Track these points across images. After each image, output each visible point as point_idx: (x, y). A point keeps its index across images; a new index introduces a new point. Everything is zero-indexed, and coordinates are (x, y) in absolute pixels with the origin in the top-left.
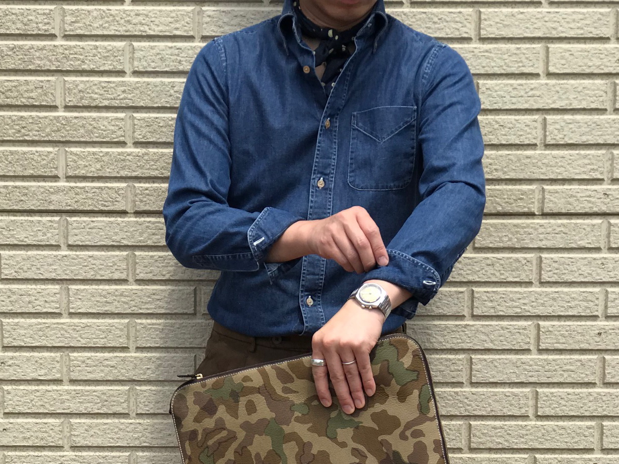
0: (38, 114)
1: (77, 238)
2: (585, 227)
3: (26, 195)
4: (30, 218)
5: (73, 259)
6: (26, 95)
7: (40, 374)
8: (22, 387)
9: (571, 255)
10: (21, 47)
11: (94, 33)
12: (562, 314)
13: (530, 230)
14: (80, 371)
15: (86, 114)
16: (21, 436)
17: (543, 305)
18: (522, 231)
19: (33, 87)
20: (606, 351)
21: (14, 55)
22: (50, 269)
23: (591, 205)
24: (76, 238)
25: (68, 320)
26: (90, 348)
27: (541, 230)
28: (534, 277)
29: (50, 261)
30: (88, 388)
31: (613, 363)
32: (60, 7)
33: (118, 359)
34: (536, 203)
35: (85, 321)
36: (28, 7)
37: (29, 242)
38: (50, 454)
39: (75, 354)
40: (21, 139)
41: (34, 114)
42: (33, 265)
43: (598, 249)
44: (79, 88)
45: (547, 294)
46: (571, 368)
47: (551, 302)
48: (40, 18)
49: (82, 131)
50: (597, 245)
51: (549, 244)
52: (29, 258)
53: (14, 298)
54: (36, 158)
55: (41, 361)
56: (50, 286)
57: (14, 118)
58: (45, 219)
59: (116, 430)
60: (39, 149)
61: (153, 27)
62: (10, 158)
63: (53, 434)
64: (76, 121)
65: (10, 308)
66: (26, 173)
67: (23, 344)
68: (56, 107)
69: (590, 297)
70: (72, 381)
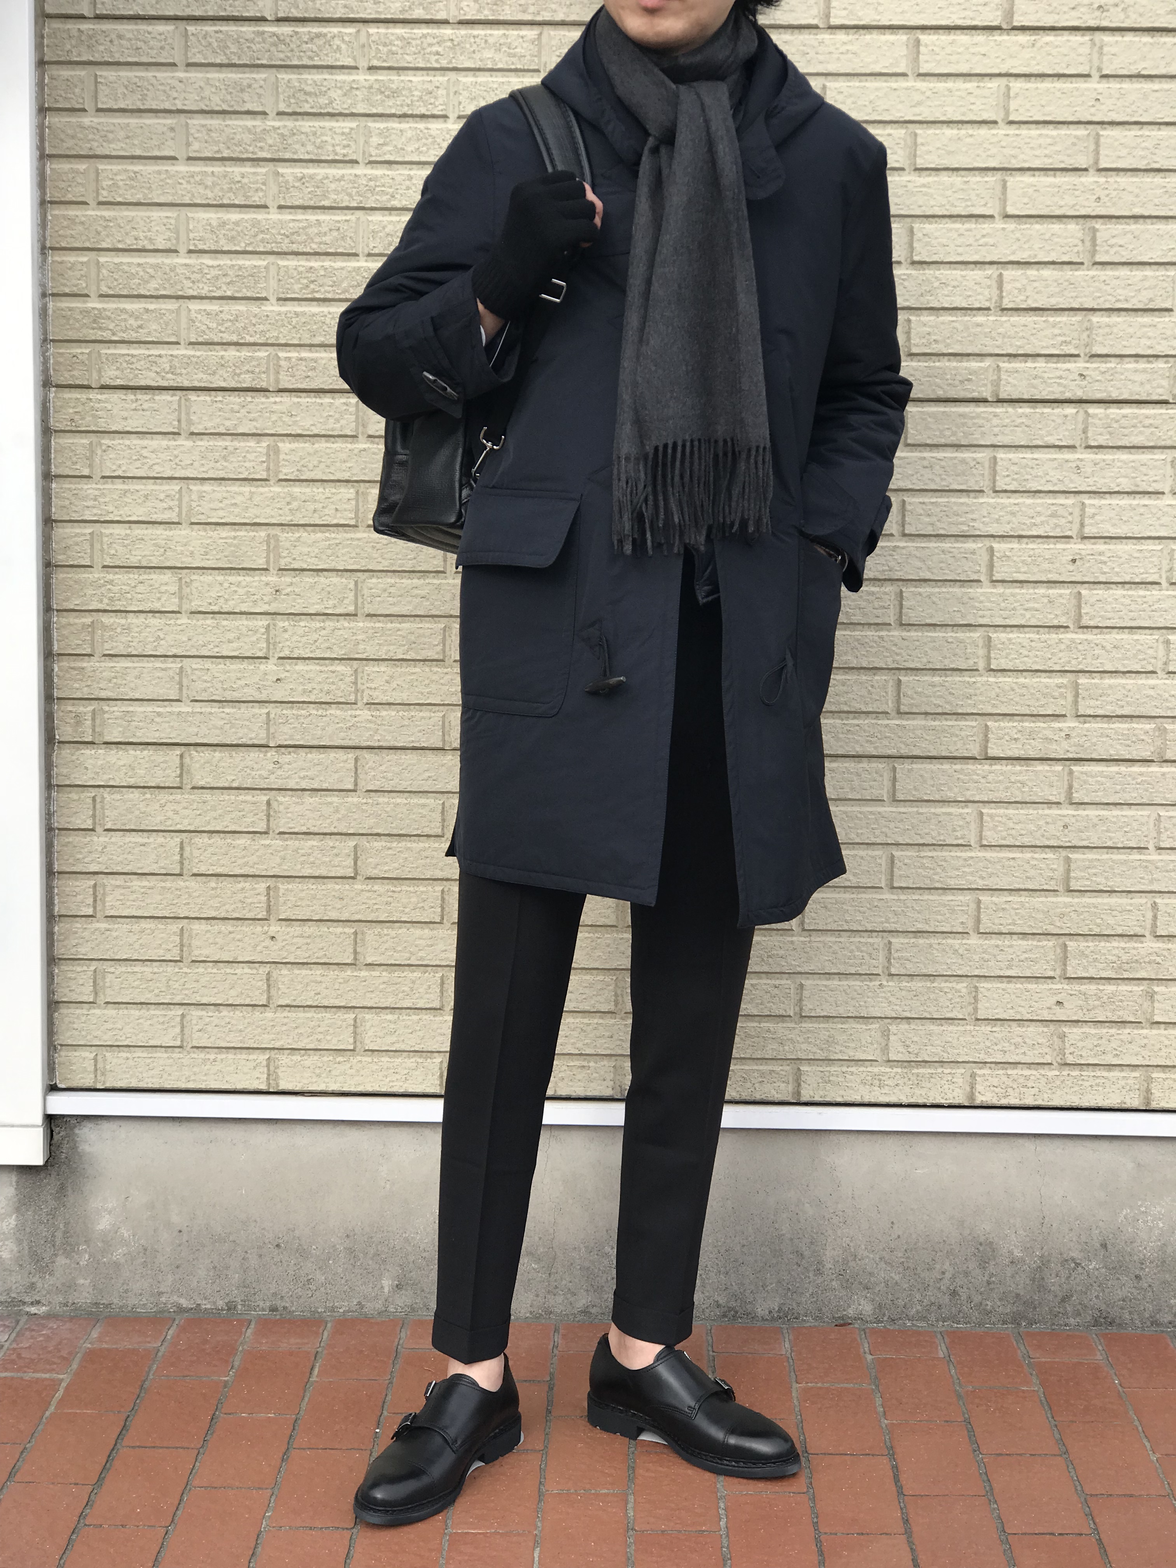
0: (333, 264)
2: (1054, 418)
3: (314, 369)
4: (318, 400)
5: (374, 454)
6: (317, 240)
7: (329, 606)
8: (302, 624)
9: (1036, 456)
10: (311, 177)
11: (407, 159)
12: (1024, 533)
13: (980, 422)
14: (380, 602)
16: (301, 688)
17: (998, 521)
18: (970, 422)
19: (327, 229)
20: (1083, 583)
21: (303, 187)
22: (344, 466)
23: (1061, 389)
25: (365, 535)
26: (394, 571)
27: (995, 421)
28: (985, 484)
29: (343, 456)
30: (389, 625)
31: (1093, 600)
32: (363, 124)
33: (431, 587)
34: (989, 386)
36: (322, 124)
37: (316, 432)
38: (338, 712)
39: (374, 580)
40: (310, 296)
41: (327, 264)
42: (320, 462)
43: (1073, 447)
44: (387, 230)
45: (1003, 507)
46: (1036, 605)
47: (1008, 518)
48: (338, 139)
50: (1071, 443)
51: (1006, 440)
52: (316, 452)
53: (295, 504)
55: (328, 589)
56: (342, 490)
57: (301, 269)
58: (340, 400)
59: (427, 682)
62: (294, 321)
63: (343, 687)
65: (289, 518)
67: (305, 566)
68: (356, 255)
69: (1061, 511)
70: (368, 615)
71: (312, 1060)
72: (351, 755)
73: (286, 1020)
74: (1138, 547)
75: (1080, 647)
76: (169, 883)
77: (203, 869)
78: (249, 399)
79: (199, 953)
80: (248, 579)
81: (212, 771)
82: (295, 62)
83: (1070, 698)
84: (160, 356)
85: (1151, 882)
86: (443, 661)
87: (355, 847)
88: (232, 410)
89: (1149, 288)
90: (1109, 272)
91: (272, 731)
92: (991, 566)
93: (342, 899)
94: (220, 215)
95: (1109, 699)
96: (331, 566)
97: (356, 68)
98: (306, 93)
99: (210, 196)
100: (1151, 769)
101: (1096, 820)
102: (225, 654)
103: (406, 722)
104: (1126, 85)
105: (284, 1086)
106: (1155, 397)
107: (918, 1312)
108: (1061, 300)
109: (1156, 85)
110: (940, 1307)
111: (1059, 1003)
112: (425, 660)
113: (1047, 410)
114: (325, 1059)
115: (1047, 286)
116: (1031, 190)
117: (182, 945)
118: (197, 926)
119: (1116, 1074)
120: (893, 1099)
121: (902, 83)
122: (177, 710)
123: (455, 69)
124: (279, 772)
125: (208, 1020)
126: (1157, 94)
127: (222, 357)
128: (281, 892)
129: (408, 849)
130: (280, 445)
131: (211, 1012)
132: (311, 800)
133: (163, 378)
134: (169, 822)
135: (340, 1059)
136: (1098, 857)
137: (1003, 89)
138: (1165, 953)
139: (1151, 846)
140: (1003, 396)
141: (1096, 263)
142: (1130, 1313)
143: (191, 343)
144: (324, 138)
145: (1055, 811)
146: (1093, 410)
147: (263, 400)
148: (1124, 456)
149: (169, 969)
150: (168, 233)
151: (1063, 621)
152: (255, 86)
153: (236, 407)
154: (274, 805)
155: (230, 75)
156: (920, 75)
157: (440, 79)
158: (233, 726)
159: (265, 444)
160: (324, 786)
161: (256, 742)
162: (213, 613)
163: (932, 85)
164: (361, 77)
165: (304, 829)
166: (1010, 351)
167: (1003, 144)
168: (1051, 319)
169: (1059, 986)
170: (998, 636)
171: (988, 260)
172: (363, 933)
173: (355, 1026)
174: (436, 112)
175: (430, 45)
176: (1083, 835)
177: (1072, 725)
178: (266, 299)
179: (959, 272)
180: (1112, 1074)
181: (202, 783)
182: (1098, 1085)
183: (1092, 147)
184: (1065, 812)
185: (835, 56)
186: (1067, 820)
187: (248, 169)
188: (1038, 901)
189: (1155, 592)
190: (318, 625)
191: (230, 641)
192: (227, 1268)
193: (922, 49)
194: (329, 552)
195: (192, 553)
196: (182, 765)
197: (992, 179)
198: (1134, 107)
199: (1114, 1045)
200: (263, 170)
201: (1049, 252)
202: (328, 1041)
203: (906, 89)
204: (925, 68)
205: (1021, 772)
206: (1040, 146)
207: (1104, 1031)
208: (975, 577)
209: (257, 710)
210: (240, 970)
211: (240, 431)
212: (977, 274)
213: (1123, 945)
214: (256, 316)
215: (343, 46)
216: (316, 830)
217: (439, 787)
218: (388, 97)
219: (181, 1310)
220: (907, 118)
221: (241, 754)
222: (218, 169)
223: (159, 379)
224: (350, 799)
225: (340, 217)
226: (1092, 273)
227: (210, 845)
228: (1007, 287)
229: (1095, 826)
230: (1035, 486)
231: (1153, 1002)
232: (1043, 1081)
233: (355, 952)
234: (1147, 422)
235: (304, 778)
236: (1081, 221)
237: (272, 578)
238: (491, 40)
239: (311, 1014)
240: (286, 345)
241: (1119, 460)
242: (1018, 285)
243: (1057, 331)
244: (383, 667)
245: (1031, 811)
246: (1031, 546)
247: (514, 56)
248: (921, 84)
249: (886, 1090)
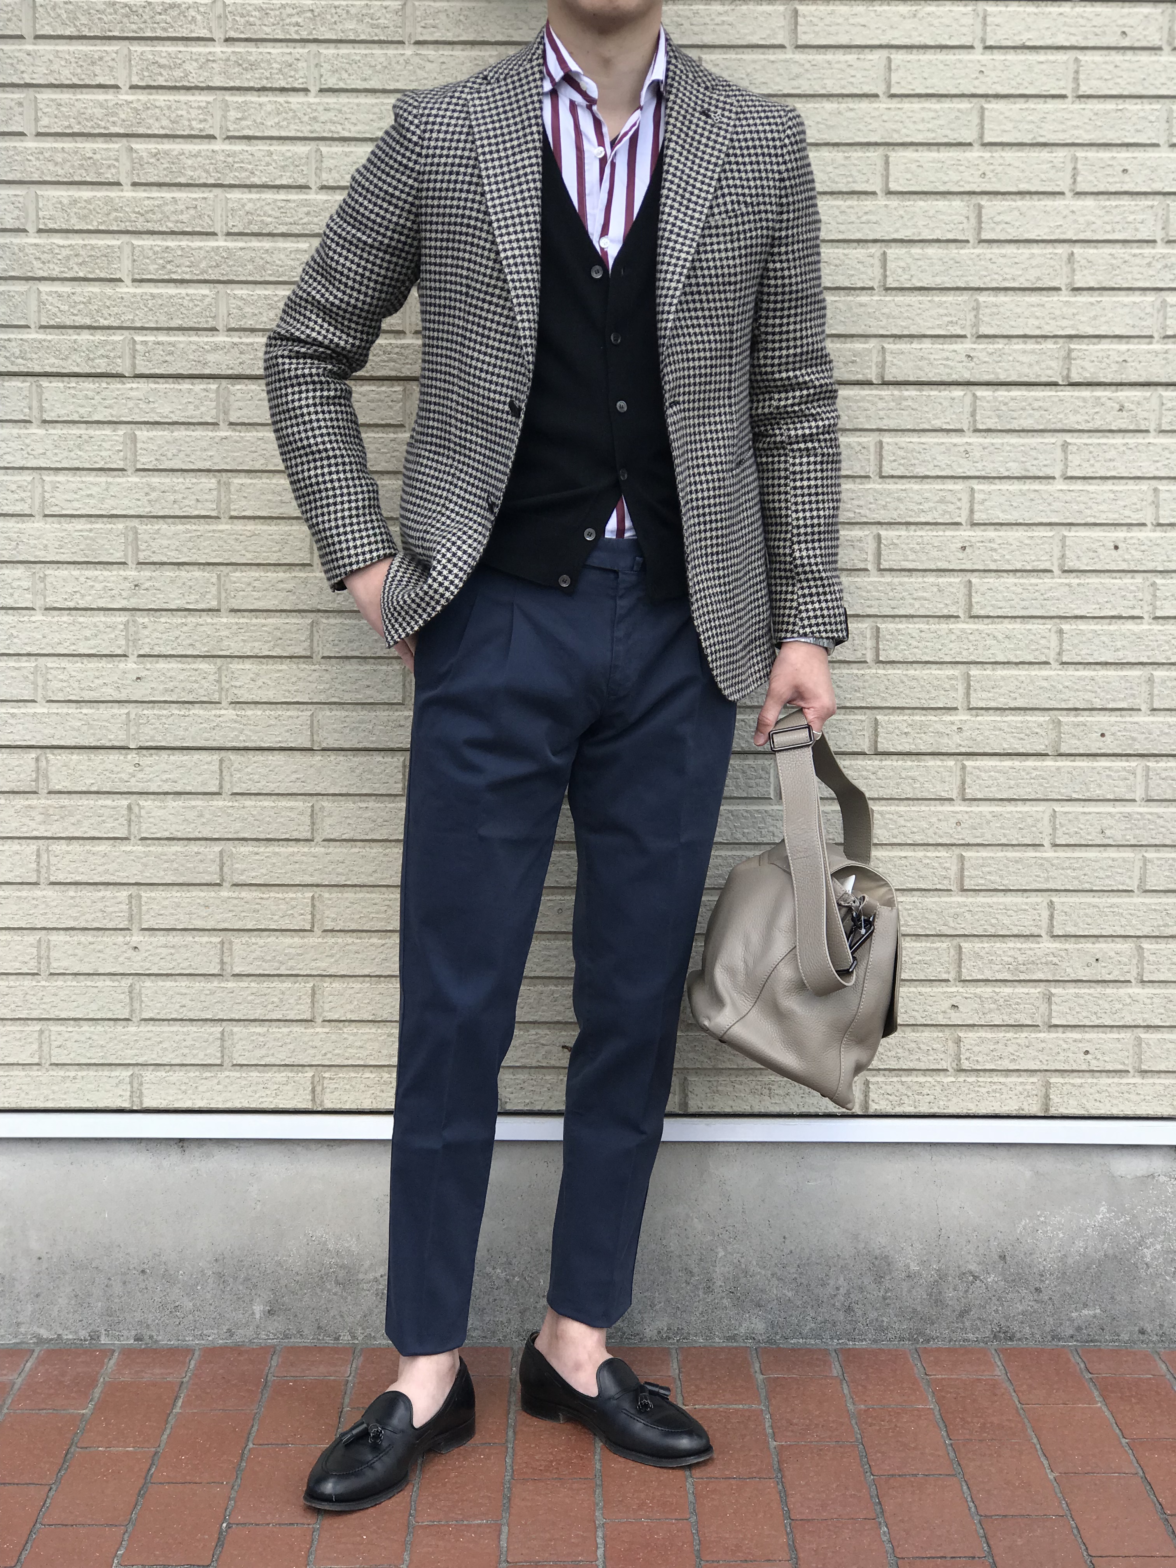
0: (190, 244)
1: (242, 413)
2: (941, 401)
3: (171, 353)
4: (177, 386)
6: (174, 218)
7: (191, 601)
8: (163, 620)
9: (923, 440)
10: (167, 153)
11: (267, 133)
12: (912, 520)
13: (867, 405)
14: (244, 597)
15: (255, 243)
17: (884, 507)
18: (855, 406)
19: (184, 207)
20: (973, 571)
21: (158, 163)
22: (204, 455)
23: (948, 370)
24: (239, 413)
25: (228, 527)
26: (258, 565)
27: (881, 405)
29: (204, 444)
30: (254, 621)
31: (983, 589)
32: (220, 98)
33: (297, 580)
34: (874, 368)
35: (251, 526)
36: (177, 98)
37: (175, 419)
38: (201, 712)
39: (238, 574)
40: (166, 277)
41: (185, 242)
42: (180, 451)
43: (959, 432)
44: (247, 208)
45: (890, 493)
46: (925, 594)
47: (895, 504)
48: (194, 113)
49: (250, 267)
50: (958, 426)
51: (892, 424)
52: (176, 440)
53: (154, 495)
54: (186, 303)
55: (190, 583)
56: (203, 480)
57: (157, 249)
58: (199, 386)
59: (294, 680)
60: (191, 291)
61: (348, 126)
62: (150, 303)
63: (206, 685)
64: (241, 253)
65: (147, 510)
66: (174, 324)
67: (165, 560)
68: (214, 234)
69: (949, 497)
70: (233, 610)
71: (178, 1075)
72: (216, 756)
73: (149, 1035)
74: (1030, 534)
75: (971, 637)
76: (25, 892)
77: (61, 878)
78: (104, 385)
79: (56, 966)
80: (106, 573)
81: (69, 775)
82: (149, 34)
83: (961, 690)
84: (9, 340)
85: (1047, 880)
86: (310, 657)
87: (221, 852)
88: (86, 397)
89: (1038, 266)
90: (996, 250)
91: (132, 731)
92: (879, 555)
93: (207, 907)
94: (70, 193)
95: (1002, 691)
96: (193, 560)
97: (212, 40)
98: (160, 66)
99: (61, 174)
100: (1045, 763)
101: (989, 817)
102: (82, 651)
103: (272, 722)
104: (1011, 56)
105: (148, 1103)
106: (1044, 379)
107: (812, 1330)
108: (946, 279)
109: (1042, 56)
110: (834, 1324)
111: (954, 1006)
112: (291, 657)
113: (934, 392)
114: (192, 1074)
115: (932, 265)
116: (913, 166)
117: (40, 957)
118: (54, 937)
119: (1013, 1079)
120: (784, 1109)
121: (779, 55)
122: (32, 711)
123: (316, 41)
124: (140, 775)
125: (67, 1035)
126: (1043, 66)
127: (75, 341)
128: (144, 899)
129: (276, 854)
130: (138, 433)
131: (71, 1027)
132: (175, 804)
133: (13, 363)
134: (25, 829)
135: (208, 1074)
136: (992, 854)
137: (884, 62)
138: (1063, 953)
139: (1046, 843)
140: (888, 378)
141: (982, 241)
142: (1031, 1327)
143: (42, 327)
144: (180, 113)
145: (947, 808)
146: (981, 392)
147: (119, 386)
148: (1013, 440)
149: (26, 983)
150: (17, 212)
151: (953, 610)
152: (107, 58)
153: (90, 394)
154: (136, 809)
155: (80, 48)
156: (798, 47)
157: (300, 51)
158: (91, 727)
159: (121, 433)
160: (188, 789)
161: (117, 744)
162: (70, 609)
163: (810, 57)
164: (218, 49)
165: (167, 834)
166: (895, 332)
167: (885, 118)
168: (936, 299)
169: (954, 989)
170: (886, 626)
171: (871, 238)
172: (231, 943)
173: (222, 1040)
174: (296, 85)
175: (290, 16)
176: (978, 833)
177: (964, 718)
178: (120, 280)
179: (841, 251)
180: (1009, 1080)
181: (58, 787)
182: (995, 1091)
183: (976, 121)
184: (957, 808)
185: (710, 27)
186: (959, 816)
187: (99, 144)
188: (930, 901)
189: (1047, 580)
190: (180, 621)
191: (87, 639)
192: (90, 1295)
193: (800, 20)
194: (190, 544)
195: (46, 546)
196: (38, 769)
197: (875, 155)
198: (1018, 80)
199: (1010, 1049)
200: (116, 145)
201: (933, 229)
202: (194, 1056)
203: (786, 61)
204: (803, 40)
205: (911, 768)
206: (923, 120)
207: (1000, 1035)
208: (862, 566)
209: (116, 710)
210: (101, 982)
211: (96, 418)
212: (860, 252)
213: (1019, 945)
214: (109, 298)
215: (199, 17)
216: (179, 835)
217: (308, 789)
218: (246, 69)
219: (40, 1341)
220: (786, 92)
221: (101, 756)
222: (68, 144)
223: (8, 364)
224: (215, 803)
225: (197, 194)
226: (978, 251)
227: (68, 853)
228: (891, 265)
229: (988, 822)
230: (921, 471)
231: (1050, 1004)
232: (938, 1088)
233: (222, 962)
234: (1036, 405)
235: (166, 781)
236: (966, 197)
237: (131, 573)
238: (353, 11)
239: (176, 1027)
240: (143, 328)
241: (1008, 444)
242: (902, 264)
243: (942, 311)
244: (248, 665)
245: (924, 808)
246: (919, 533)
247: (377, 27)
248: (800, 57)
249: (776, 1100)
